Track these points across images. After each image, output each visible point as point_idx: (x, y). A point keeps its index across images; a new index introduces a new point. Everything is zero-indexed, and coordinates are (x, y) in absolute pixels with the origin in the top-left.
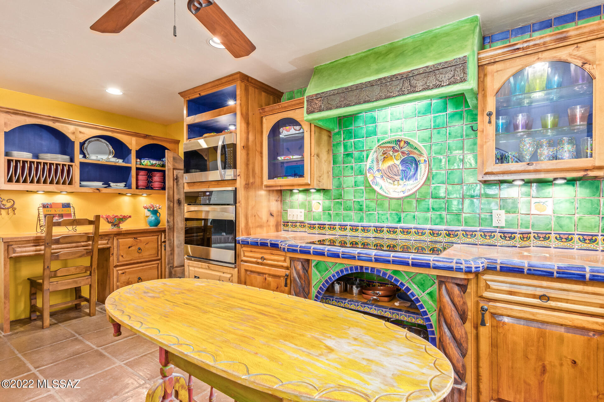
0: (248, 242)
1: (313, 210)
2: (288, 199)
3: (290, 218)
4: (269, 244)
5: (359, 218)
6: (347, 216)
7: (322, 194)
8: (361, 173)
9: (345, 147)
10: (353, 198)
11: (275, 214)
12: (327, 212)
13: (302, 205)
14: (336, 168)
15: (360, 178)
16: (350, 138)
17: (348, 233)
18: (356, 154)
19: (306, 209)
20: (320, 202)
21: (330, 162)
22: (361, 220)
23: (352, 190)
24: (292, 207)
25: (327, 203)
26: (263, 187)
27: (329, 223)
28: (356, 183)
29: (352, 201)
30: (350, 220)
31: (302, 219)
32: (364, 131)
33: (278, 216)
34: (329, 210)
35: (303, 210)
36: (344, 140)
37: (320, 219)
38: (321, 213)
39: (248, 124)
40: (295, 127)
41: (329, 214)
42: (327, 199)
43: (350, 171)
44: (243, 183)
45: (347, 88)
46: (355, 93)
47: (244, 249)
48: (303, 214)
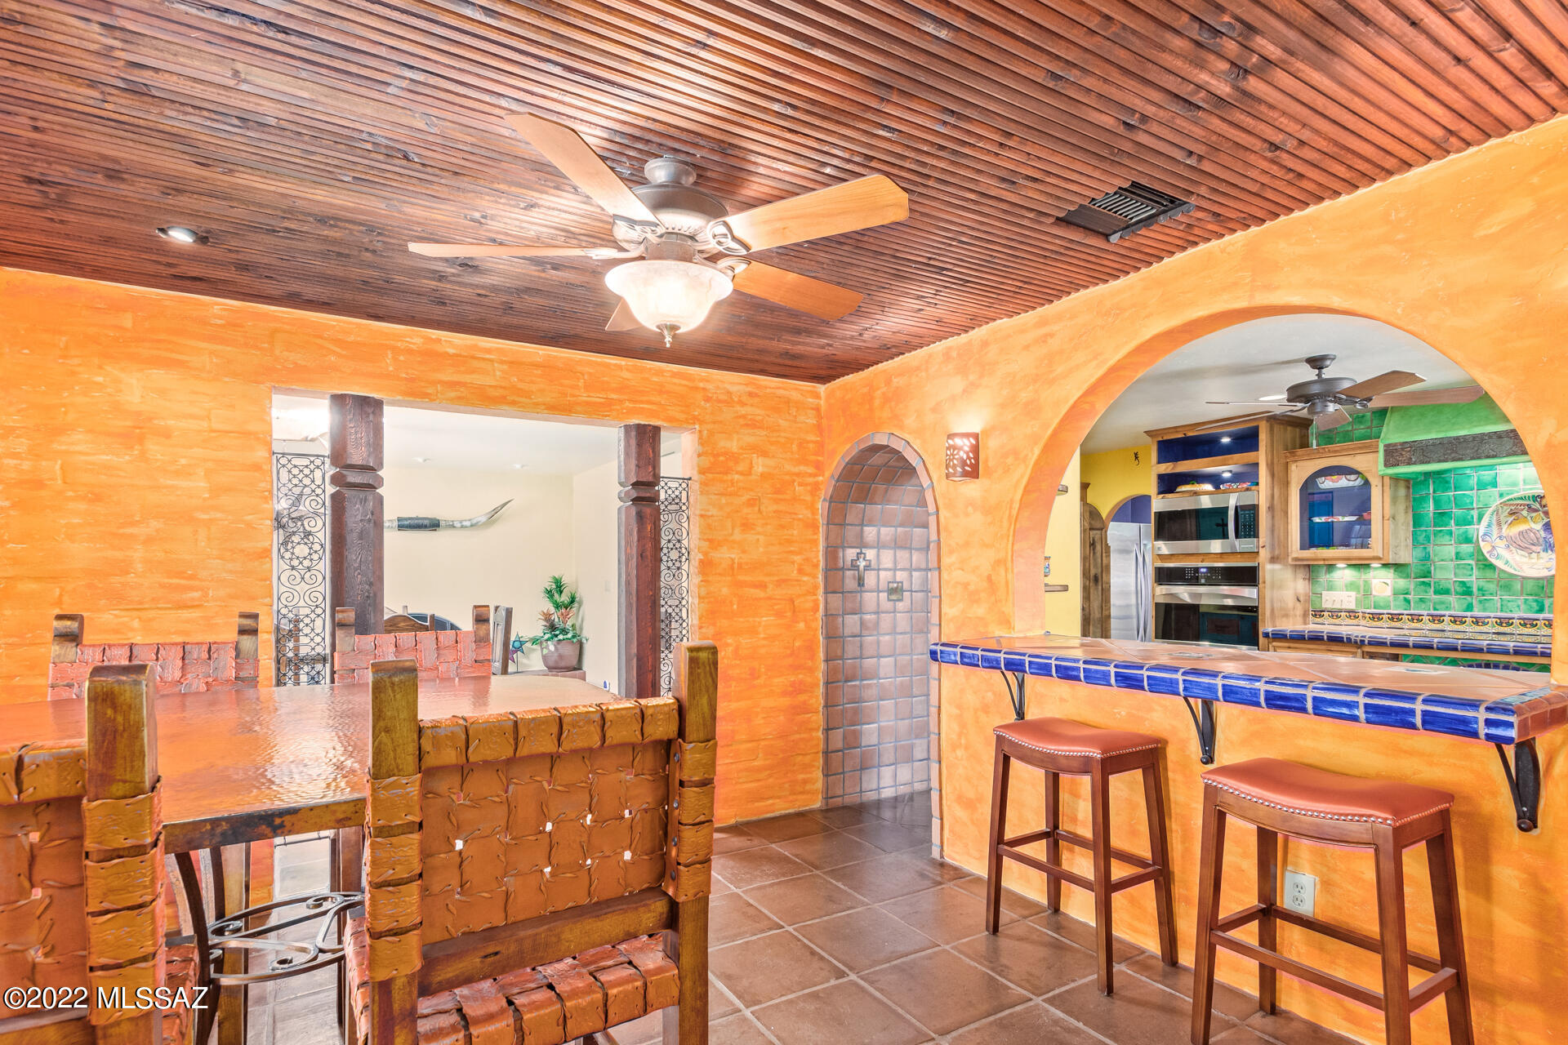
0: (1286, 636)
1: (1374, 593)
2: (1324, 578)
3: (1325, 605)
4: (1325, 638)
5: (1465, 605)
6: (1443, 603)
7: (1392, 571)
8: (1468, 540)
9: (1437, 502)
10: (1452, 576)
11: (1301, 599)
12: (1402, 597)
13: (1351, 586)
14: (1419, 533)
15: (1467, 548)
16: (1447, 489)
17: (1447, 625)
18: (1457, 512)
19: (1359, 591)
20: (1388, 581)
21: (1408, 524)
22: (1469, 608)
23: (1451, 565)
24: (1330, 588)
25: (1402, 583)
26: (1290, 560)
27: (1408, 612)
28: (1458, 556)
29: (1451, 581)
30: (1447, 608)
31: (1352, 606)
32: (1473, 482)
33: (1305, 601)
34: (1406, 594)
35: (1353, 594)
36: (1434, 492)
37: (1389, 607)
38: (1391, 598)
39: (1273, 476)
40: (1348, 477)
41: (1405, 599)
42: (1401, 577)
43: (1447, 537)
44: (1269, 556)
45: (1457, 438)
46: (1471, 445)
47: (1274, 644)
48: (1353, 599)
